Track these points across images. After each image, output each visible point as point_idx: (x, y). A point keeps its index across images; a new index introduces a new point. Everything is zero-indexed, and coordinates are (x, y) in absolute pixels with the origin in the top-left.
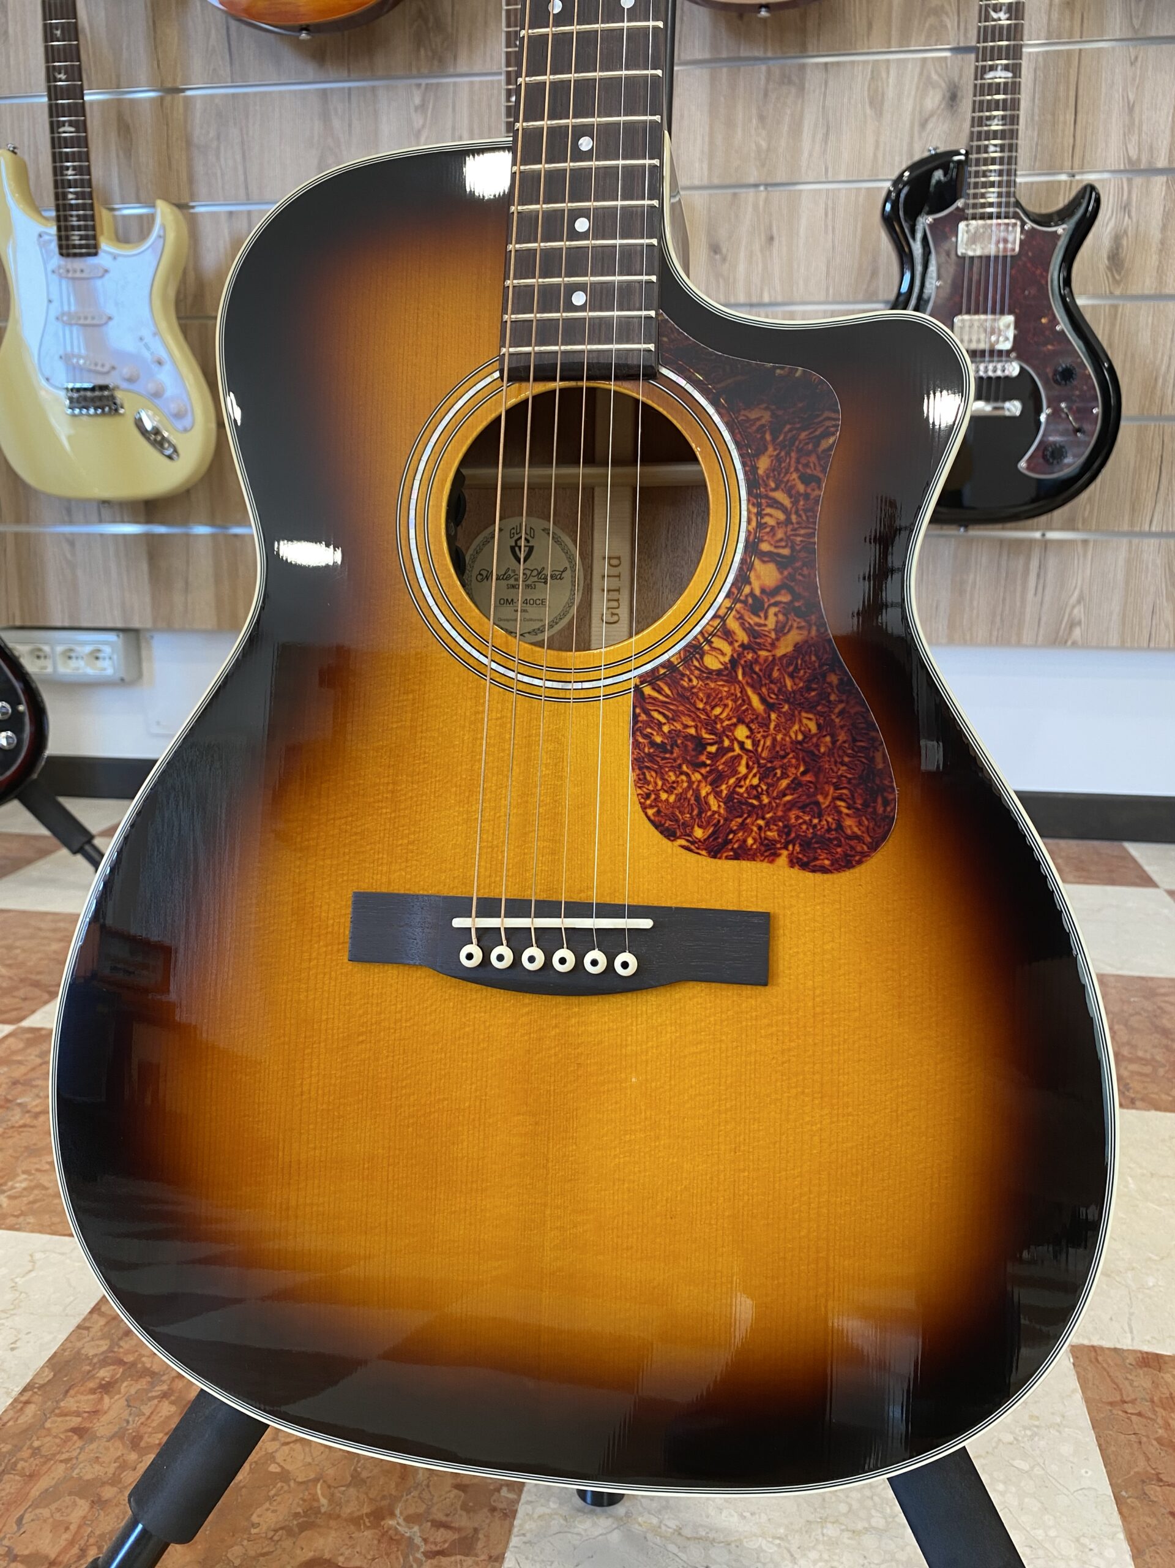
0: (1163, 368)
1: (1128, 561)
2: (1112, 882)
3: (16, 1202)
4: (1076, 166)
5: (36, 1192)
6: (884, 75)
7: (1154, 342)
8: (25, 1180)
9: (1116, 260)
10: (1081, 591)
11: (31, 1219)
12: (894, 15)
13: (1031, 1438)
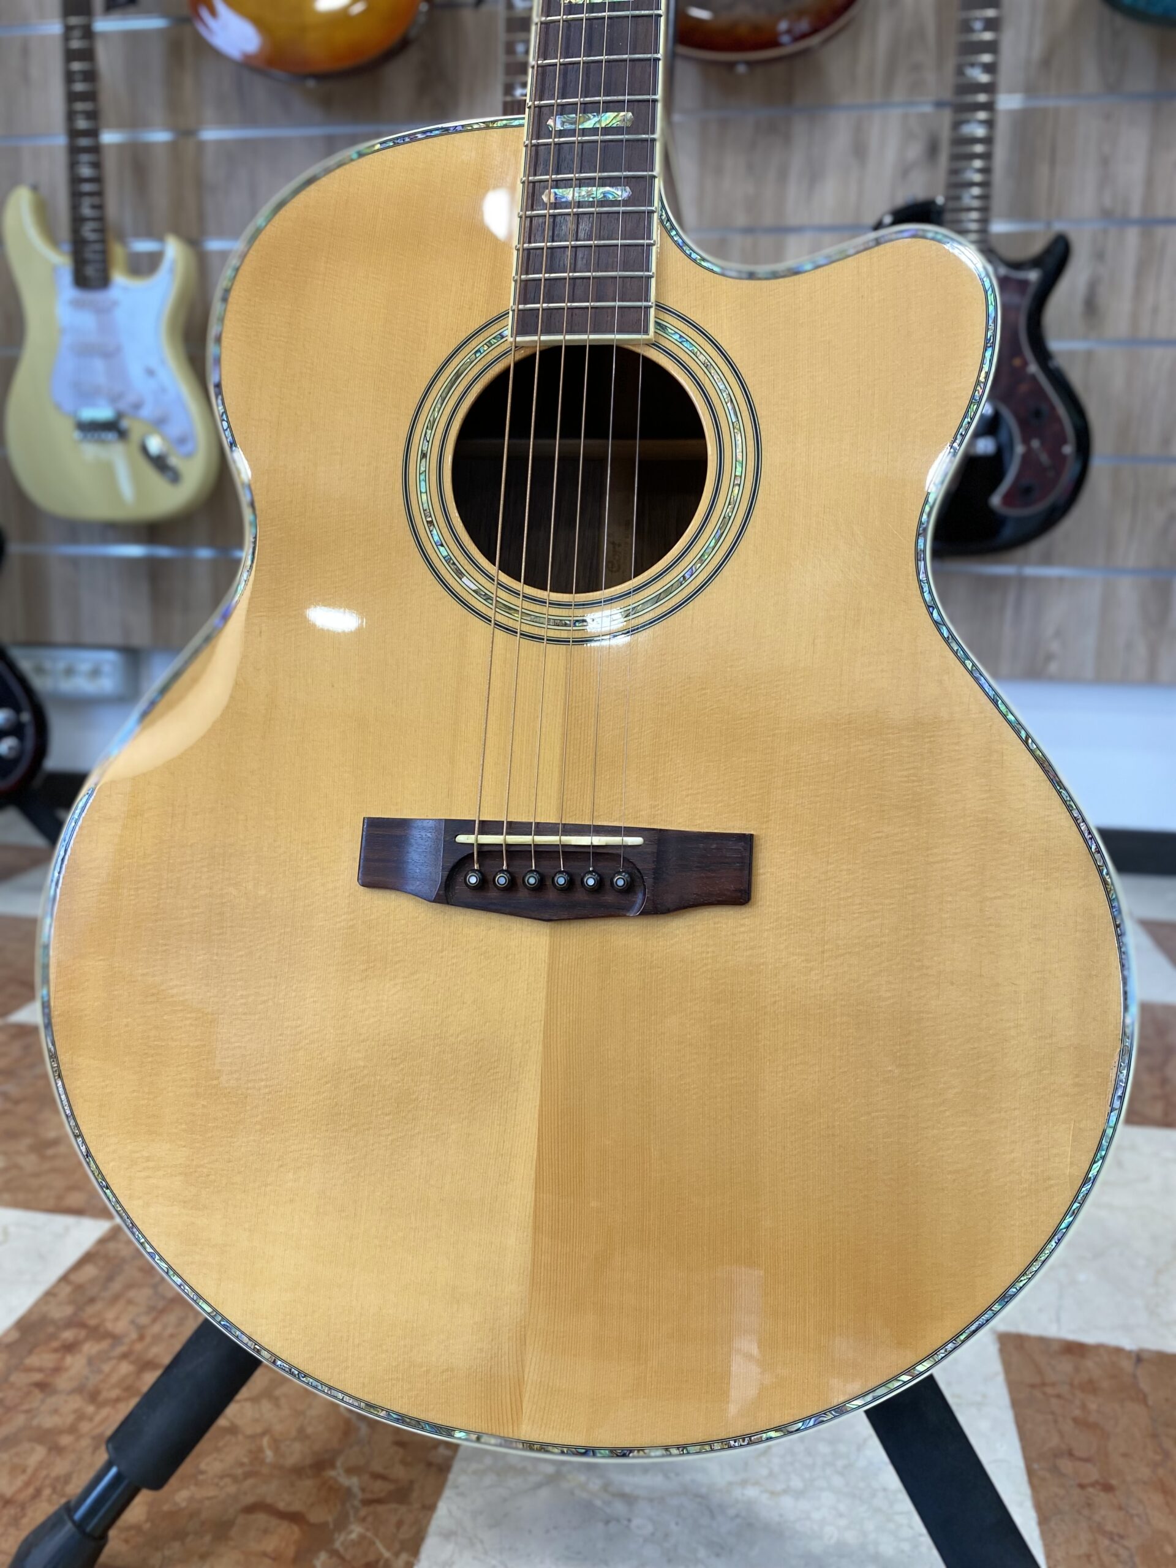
1: (1103, 597)
4: (1051, 215)
6: (867, 126)
9: (1091, 307)
10: (1057, 627)
11: (6, 1196)
12: (877, 68)
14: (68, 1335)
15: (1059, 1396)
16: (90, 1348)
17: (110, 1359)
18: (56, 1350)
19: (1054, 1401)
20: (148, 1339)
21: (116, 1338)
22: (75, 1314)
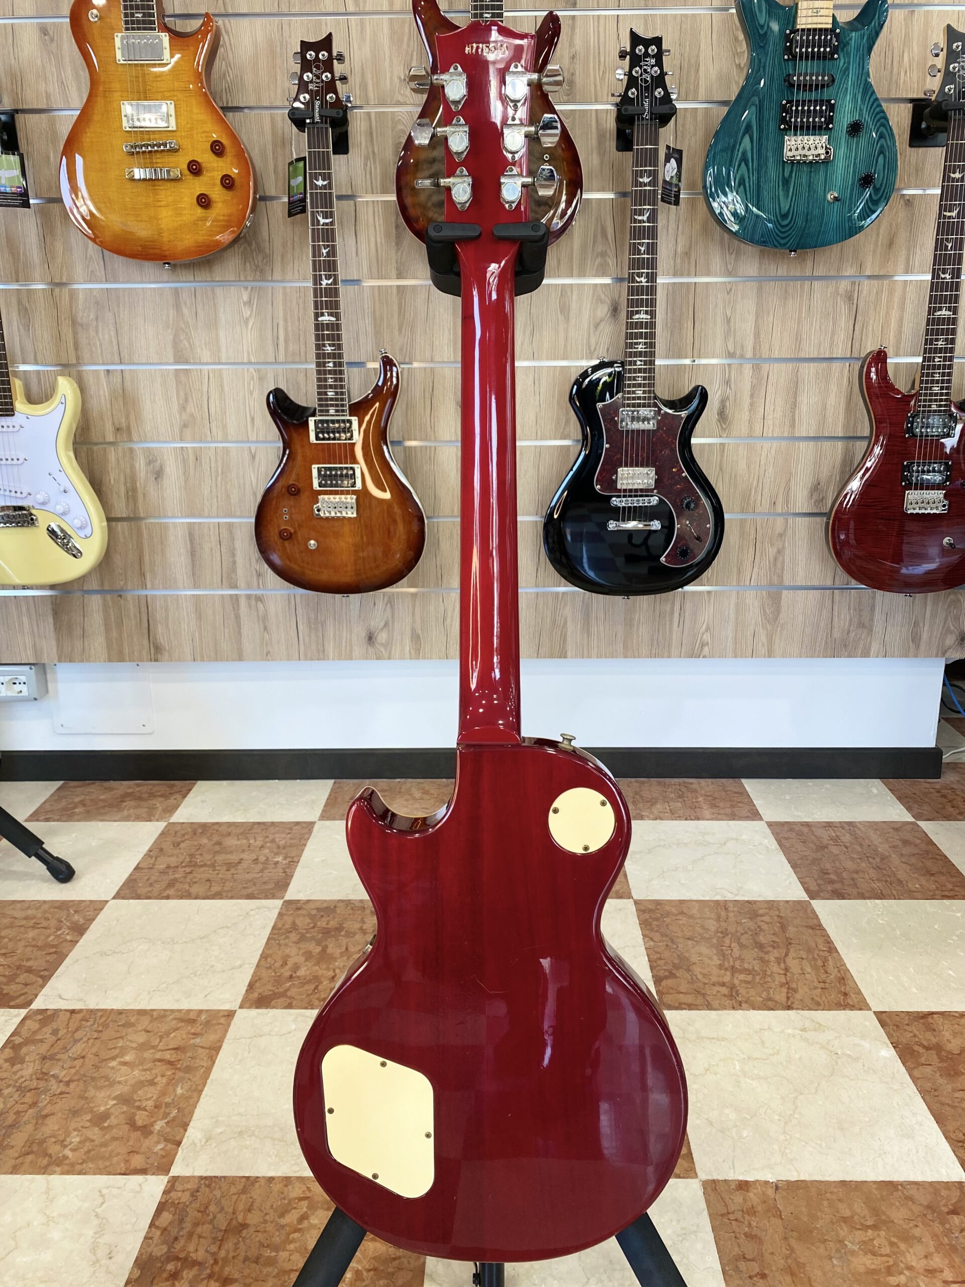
0: (755, 483)
1: (737, 605)
2: (733, 817)
3: (77, 1154)
4: (695, 355)
5: (87, 1144)
6: (569, 294)
7: (748, 467)
8: (77, 1135)
9: (722, 415)
10: (708, 624)
11: (91, 1165)
12: (574, 255)
13: (681, 1242)
14: (170, 1267)
15: (736, 1220)
16: (189, 1274)
17: (203, 1280)
18: (167, 1280)
19: (733, 1222)
20: (220, 1263)
21: (200, 1264)
22: (169, 1249)
